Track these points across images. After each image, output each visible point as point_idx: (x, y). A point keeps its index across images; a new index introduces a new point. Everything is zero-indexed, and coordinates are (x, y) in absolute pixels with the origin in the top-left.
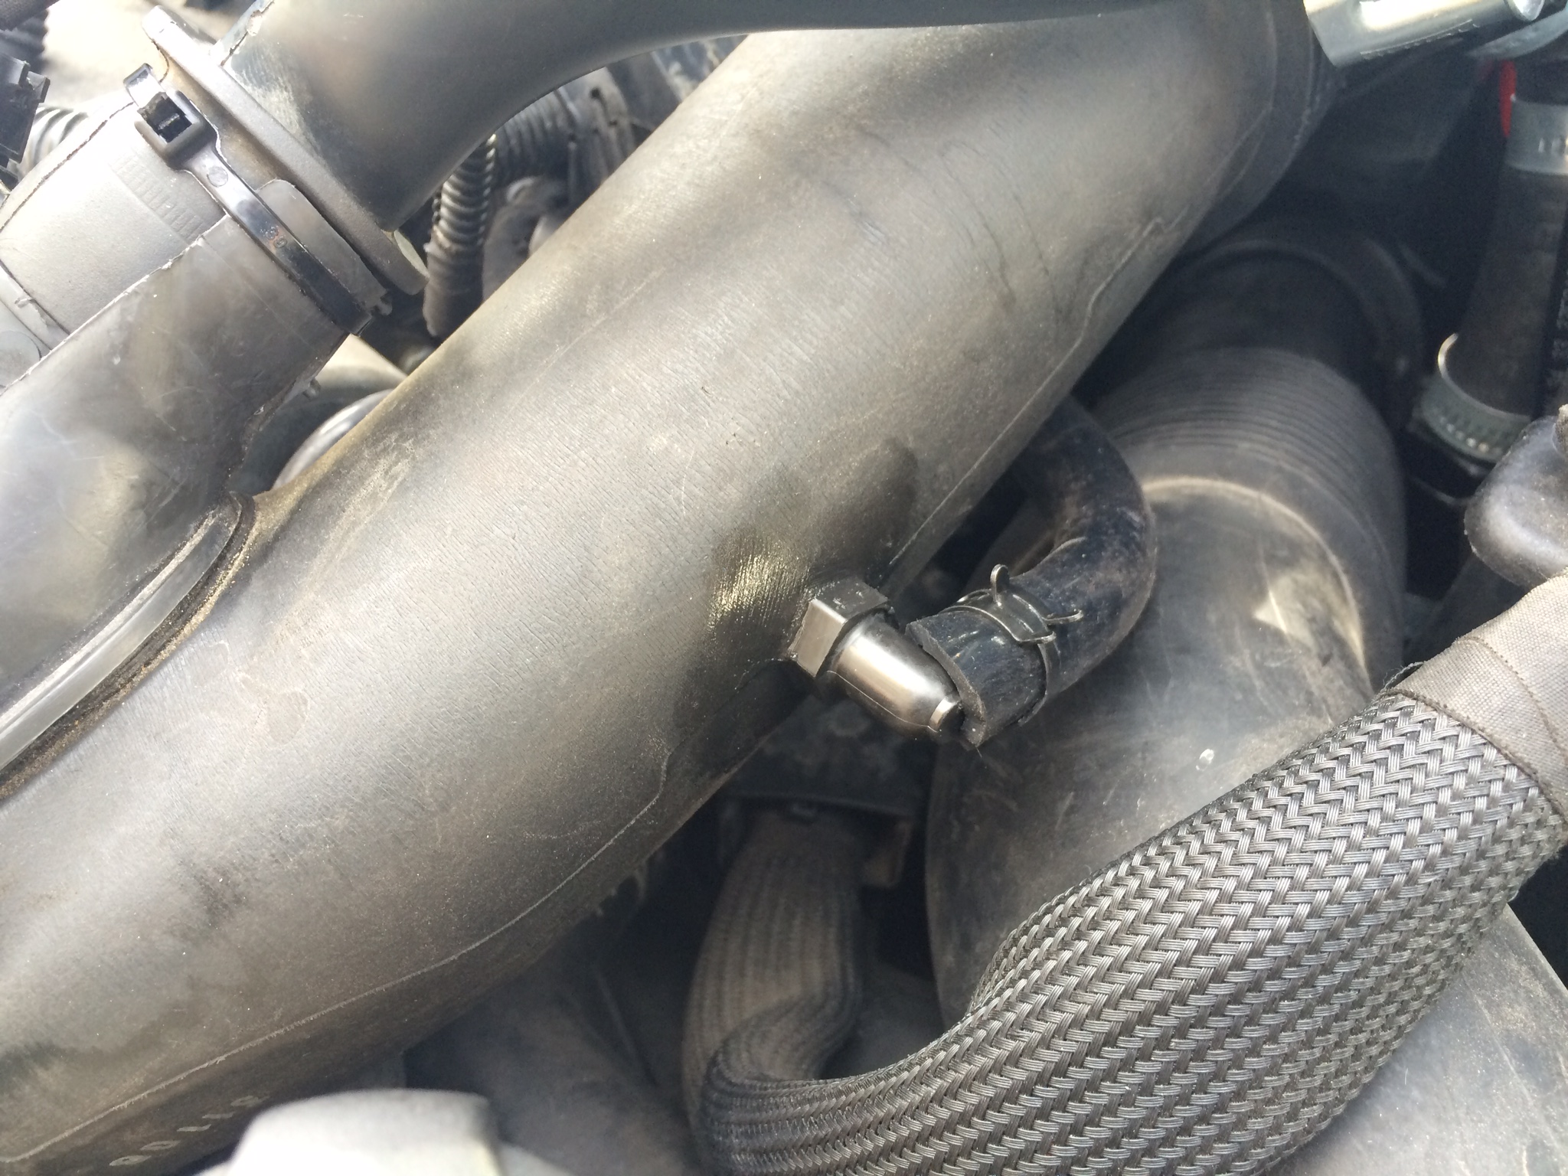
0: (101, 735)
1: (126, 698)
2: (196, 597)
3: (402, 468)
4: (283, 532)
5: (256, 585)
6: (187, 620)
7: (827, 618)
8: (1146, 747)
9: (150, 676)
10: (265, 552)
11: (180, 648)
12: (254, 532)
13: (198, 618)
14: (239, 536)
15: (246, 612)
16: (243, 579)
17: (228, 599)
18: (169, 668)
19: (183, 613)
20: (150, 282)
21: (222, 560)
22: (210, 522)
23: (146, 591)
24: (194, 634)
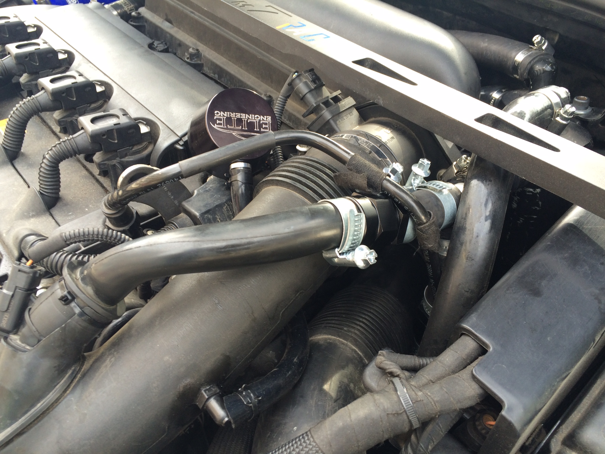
0: (46, 419)
1: (51, 411)
2: (69, 386)
3: (113, 359)
4: (88, 370)
5: (81, 384)
6: (66, 392)
7: (204, 396)
8: (285, 424)
9: (57, 405)
10: (84, 376)
11: (64, 398)
12: (83, 369)
13: (68, 392)
14: (80, 370)
15: (77, 392)
16: (79, 382)
17: (75, 387)
18: (60, 404)
19: (65, 391)
20: (60, 329)
21: (75, 377)
22: (73, 368)
23: (57, 387)
24: (67, 395)
